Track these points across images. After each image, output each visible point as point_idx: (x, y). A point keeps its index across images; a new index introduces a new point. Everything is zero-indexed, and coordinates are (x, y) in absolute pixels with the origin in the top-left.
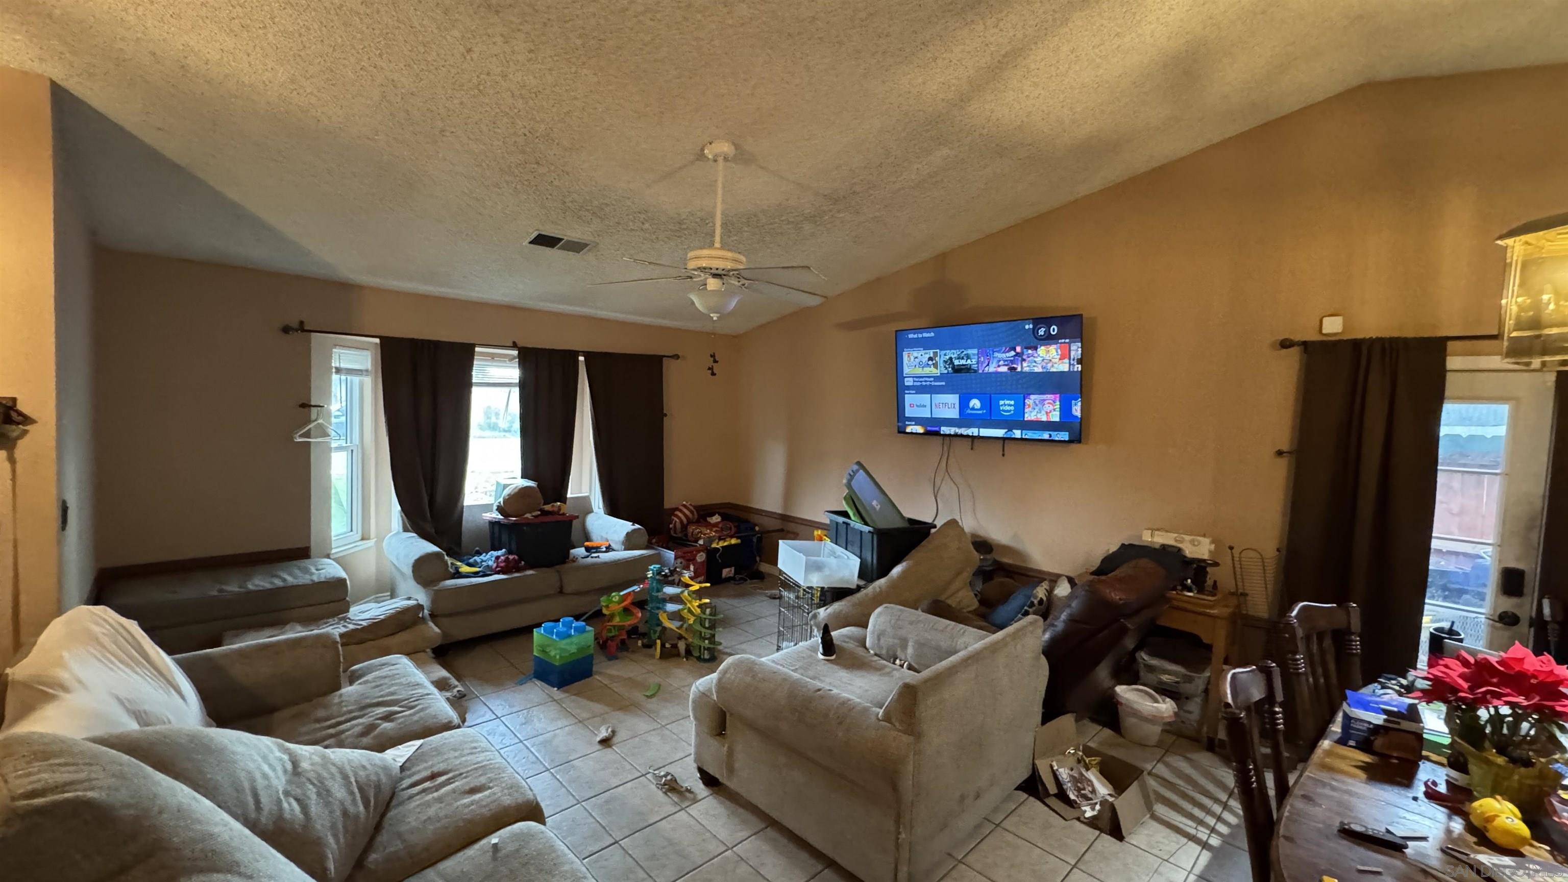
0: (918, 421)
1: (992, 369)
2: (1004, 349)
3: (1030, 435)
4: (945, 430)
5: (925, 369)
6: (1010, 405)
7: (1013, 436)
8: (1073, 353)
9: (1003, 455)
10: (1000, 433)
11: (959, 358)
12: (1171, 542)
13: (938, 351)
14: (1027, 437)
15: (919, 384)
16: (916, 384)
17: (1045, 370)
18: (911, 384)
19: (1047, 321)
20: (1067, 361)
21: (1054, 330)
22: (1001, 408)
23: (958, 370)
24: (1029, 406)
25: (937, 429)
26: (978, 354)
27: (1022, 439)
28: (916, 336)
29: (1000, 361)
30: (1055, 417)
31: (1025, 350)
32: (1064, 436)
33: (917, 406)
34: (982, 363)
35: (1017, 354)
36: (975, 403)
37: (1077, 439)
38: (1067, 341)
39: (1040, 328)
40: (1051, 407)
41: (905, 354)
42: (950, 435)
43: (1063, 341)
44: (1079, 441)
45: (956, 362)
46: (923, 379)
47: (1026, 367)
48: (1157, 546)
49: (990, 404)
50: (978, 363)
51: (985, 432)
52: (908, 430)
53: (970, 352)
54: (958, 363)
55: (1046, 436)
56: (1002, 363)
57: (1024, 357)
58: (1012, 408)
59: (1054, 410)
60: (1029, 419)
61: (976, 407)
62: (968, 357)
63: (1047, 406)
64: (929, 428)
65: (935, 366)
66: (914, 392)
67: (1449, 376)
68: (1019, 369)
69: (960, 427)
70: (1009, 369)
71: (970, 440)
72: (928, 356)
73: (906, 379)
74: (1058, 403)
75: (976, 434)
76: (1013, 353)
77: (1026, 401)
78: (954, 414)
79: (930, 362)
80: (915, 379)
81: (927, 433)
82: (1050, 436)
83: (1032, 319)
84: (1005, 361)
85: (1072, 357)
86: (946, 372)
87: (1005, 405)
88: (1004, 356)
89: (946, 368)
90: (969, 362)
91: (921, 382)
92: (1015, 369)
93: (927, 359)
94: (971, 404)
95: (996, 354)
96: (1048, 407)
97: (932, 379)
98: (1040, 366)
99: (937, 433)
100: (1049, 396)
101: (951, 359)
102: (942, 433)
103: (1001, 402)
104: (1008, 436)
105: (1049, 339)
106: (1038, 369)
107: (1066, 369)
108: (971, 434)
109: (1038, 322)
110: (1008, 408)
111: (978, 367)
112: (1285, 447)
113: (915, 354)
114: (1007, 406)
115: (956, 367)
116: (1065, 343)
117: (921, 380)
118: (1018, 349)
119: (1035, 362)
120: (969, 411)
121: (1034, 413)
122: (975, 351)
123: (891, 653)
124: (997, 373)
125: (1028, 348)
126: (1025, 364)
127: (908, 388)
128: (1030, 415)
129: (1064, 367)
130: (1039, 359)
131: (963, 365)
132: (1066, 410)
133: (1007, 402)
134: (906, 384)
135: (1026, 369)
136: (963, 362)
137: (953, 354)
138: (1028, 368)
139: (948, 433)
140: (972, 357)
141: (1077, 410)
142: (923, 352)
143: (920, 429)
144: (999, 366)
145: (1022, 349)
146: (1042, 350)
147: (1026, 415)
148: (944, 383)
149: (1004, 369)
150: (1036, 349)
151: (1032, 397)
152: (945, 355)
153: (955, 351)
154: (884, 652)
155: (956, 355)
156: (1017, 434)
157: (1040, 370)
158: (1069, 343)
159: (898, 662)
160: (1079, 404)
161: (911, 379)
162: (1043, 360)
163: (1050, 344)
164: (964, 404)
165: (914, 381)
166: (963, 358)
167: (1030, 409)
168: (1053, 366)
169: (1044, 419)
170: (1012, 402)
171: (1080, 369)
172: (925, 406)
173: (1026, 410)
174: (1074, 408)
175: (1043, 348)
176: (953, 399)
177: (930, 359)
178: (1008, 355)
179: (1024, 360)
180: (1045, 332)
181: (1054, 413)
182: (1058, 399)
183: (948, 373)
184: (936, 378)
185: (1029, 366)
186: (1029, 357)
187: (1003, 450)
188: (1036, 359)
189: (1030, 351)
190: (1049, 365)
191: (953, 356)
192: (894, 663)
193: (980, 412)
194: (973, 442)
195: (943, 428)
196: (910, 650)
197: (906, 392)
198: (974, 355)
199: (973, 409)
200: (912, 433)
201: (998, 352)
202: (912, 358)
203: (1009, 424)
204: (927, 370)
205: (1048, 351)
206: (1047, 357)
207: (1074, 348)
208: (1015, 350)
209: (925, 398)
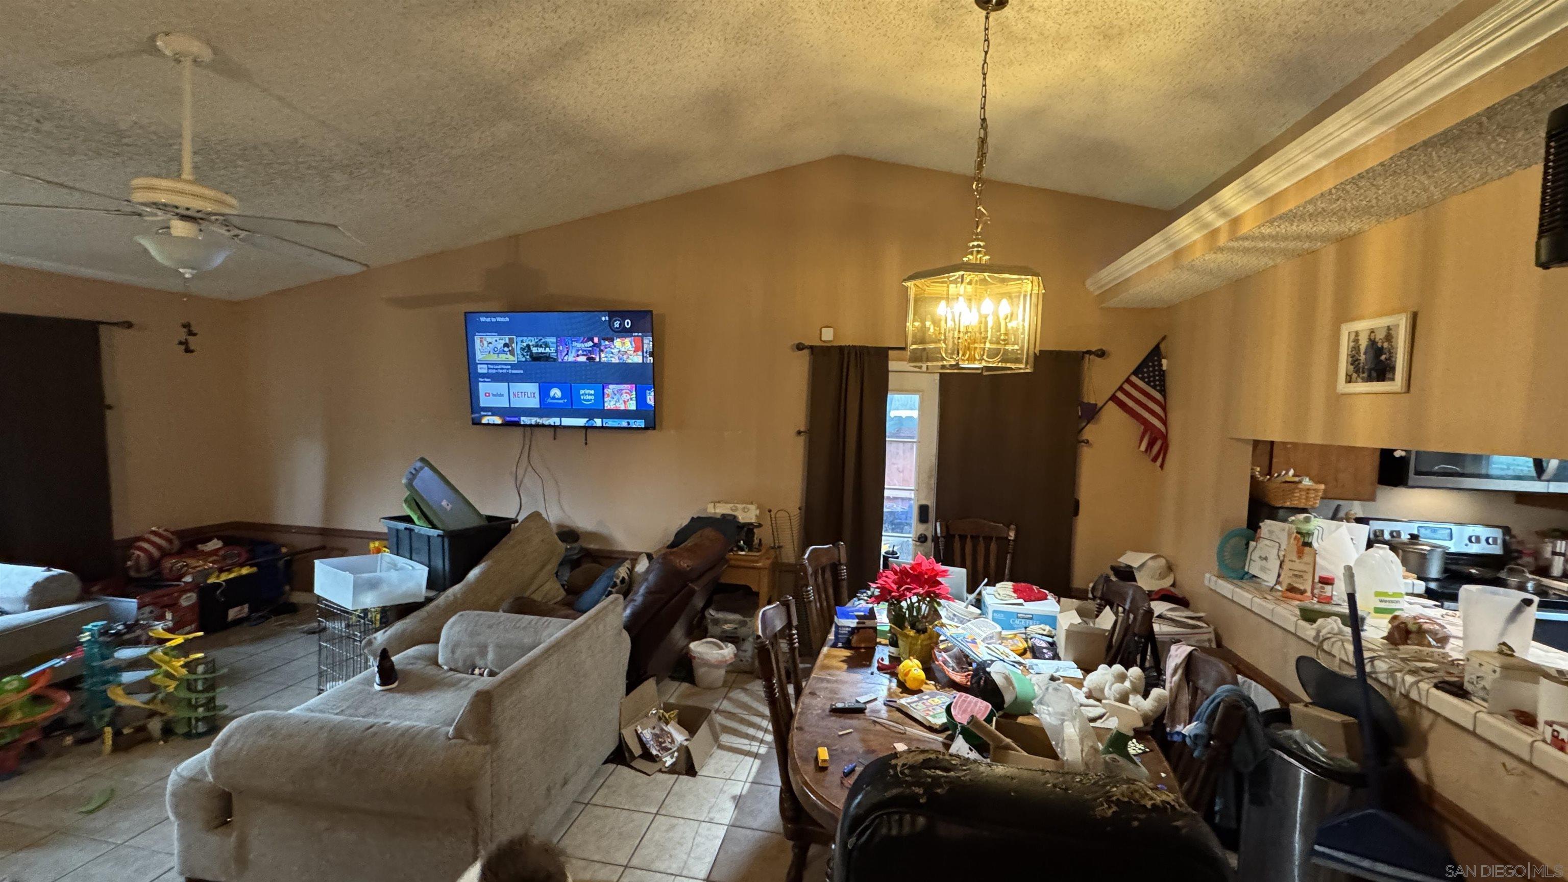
0: (494, 411)
1: (571, 358)
2: (582, 339)
3: (611, 423)
4: (525, 420)
5: (501, 356)
6: (591, 395)
7: (595, 425)
8: (645, 346)
9: (586, 444)
10: (581, 422)
11: (537, 346)
12: (729, 512)
13: (514, 337)
14: (607, 425)
15: (494, 371)
16: (490, 371)
17: (621, 361)
18: (485, 371)
19: (622, 315)
20: (640, 353)
21: (628, 323)
22: (582, 397)
23: (536, 358)
24: (608, 395)
25: (516, 419)
26: (557, 342)
27: (602, 427)
28: (488, 320)
29: (578, 351)
30: (632, 406)
31: (602, 341)
32: (640, 423)
33: (494, 395)
34: (561, 352)
35: (595, 345)
36: (556, 392)
37: (651, 426)
38: (640, 334)
39: (615, 321)
40: (629, 397)
41: (477, 339)
42: (531, 426)
43: (636, 334)
44: (654, 428)
45: (534, 350)
46: (500, 367)
47: (604, 358)
48: (719, 516)
49: (569, 393)
50: (557, 351)
51: (567, 422)
52: (484, 421)
53: (548, 340)
54: (536, 351)
55: (624, 423)
56: (580, 352)
57: (602, 348)
58: (593, 397)
59: (631, 399)
60: (609, 407)
61: (557, 397)
62: (547, 345)
63: (624, 395)
64: (508, 419)
65: (512, 352)
66: (489, 380)
68: (597, 360)
69: (541, 417)
70: (587, 359)
71: (552, 429)
72: (503, 342)
73: (479, 366)
74: (634, 393)
75: (558, 423)
76: (591, 344)
77: (605, 390)
78: (534, 403)
79: (506, 349)
80: (490, 366)
81: (506, 424)
82: (629, 424)
83: (608, 311)
84: (583, 351)
85: (645, 350)
86: (524, 359)
87: (586, 394)
88: (582, 345)
89: (524, 356)
90: (547, 350)
91: (497, 369)
92: (593, 359)
93: (502, 345)
94: (552, 394)
95: (575, 344)
96: (625, 397)
97: (509, 367)
98: (617, 357)
99: (517, 424)
100: (626, 386)
101: (528, 346)
102: (522, 423)
103: (582, 392)
104: (590, 425)
105: (624, 332)
106: (615, 360)
107: (641, 361)
108: (553, 424)
109: (613, 314)
110: (589, 397)
111: (557, 356)
112: (802, 428)
113: (489, 339)
114: (587, 395)
115: (534, 355)
116: (638, 336)
117: (497, 367)
118: (596, 340)
119: (612, 353)
120: (550, 401)
121: (613, 402)
122: (553, 340)
123: (468, 663)
124: (575, 362)
125: (604, 339)
126: (603, 355)
127: (484, 375)
128: (610, 404)
129: (637, 359)
130: (615, 351)
131: (541, 353)
132: (641, 399)
133: (587, 392)
134: (480, 371)
135: (604, 360)
136: (541, 350)
137: (531, 341)
138: (606, 359)
139: (528, 422)
140: (551, 345)
141: (650, 399)
142: (497, 338)
143: (497, 420)
144: (578, 356)
145: (599, 340)
146: (618, 342)
147: (606, 404)
148: (522, 372)
149: (583, 359)
150: (612, 340)
151: (611, 386)
152: (522, 342)
153: (533, 339)
154: (460, 664)
155: (533, 343)
156: (598, 422)
157: (617, 361)
158: (642, 337)
159: (477, 671)
160: (653, 393)
161: (485, 366)
162: (619, 351)
163: (626, 337)
164: (544, 393)
165: (488, 369)
166: (541, 346)
167: (609, 398)
168: (628, 358)
169: (622, 408)
170: (592, 392)
171: (652, 361)
172: (502, 395)
173: (606, 400)
174: (648, 397)
175: (618, 340)
176: (532, 388)
177: (506, 345)
178: (586, 345)
179: (601, 351)
180: (620, 324)
181: (631, 402)
182: (634, 389)
183: (526, 361)
184: (513, 366)
185: (606, 357)
186: (606, 348)
187: (586, 440)
188: (613, 351)
189: (607, 343)
190: (625, 357)
191: (531, 344)
192: (472, 674)
193: (561, 402)
194: (555, 432)
195: (522, 418)
196: (490, 656)
197: (480, 379)
198: (552, 343)
199: (554, 398)
200: (488, 424)
201: (577, 341)
202: (485, 343)
203: (590, 413)
204: (503, 357)
205: (623, 344)
206: (623, 349)
207: (646, 341)
208: (593, 341)
209: (502, 387)
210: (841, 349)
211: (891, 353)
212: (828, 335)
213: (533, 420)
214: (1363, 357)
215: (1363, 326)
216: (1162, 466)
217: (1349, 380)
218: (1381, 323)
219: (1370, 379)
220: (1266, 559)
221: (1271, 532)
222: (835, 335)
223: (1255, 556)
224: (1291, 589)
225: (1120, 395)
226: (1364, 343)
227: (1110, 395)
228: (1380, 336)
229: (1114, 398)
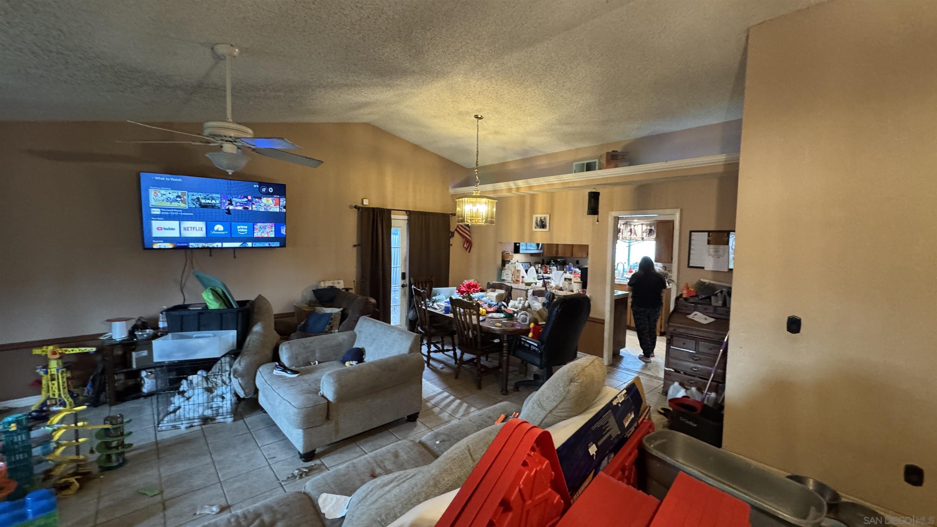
0: (165, 240)
2: (240, 196)
3: (258, 245)
4: (192, 245)
5: (173, 203)
8: (281, 203)
9: (235, 257)
11: (205, 199)
12: (331, 285)
13: (186, 192)
14: (256, 246)
15: (167, 213)
16: (163, 213)
17: (266, 211)
18: (159, 213)
19: (268, 185)
20: (278, 206)
21: (271, 190)
22: (239, 230)
23: (204, 206)
24: (257, 229)
25: (186, 244)
26: (221, 197)
27: (252, 247)
30: (272, 235)
31: (254, 199)
32: (277, 244)
33: (165, 229)
34: (224, 203)
35: (249, 200)
36: (219, 227)
37: (283, 245)
38: (278, 196)
39: (263, 188)
40: (270, 230)
41: (153, 192)
42: (198, 248)
43: (276, 196)
44: (285, 247)
45: (203, 201)
46: (172, 210)
48: (326, 287)
49: (230, 229)
50: (220, 203)
51: (226, 245)
52: (155, 246)
53: (214, 195)
54: (204, 202)
55: (267, 245)
56: (238, 204)
57: (254, 202)
58: (246, 230)
59: (272, 231)
60: (257, 236)
61: (220, 230)
62: (213, 199)
63: (267, 229)
64: (178, 244)
65: (183, 202)
66: (162, 219)
67: (392, 220)
68: (250, 209)
69: (207, 242)
70: (243, 208)
71: (208, 250)
72: (176, 194)
74: (274, 228)
75: (219, 246)
76: (246, 200)
77: (255, 226)
78: (202, 234)
79: (178, 199)
80: (162, 210)
81: (176, 248)
82: (269, 244)
83: (259, 182)
84: (240, 203)
85: (281, 205)
86: (194, 206)
87: (241, 229)
88: (240, 200)
89: (194, 204)
90: (213, 201)
91: (169, 212)
92: (247, 208)
93: (175, 197)
94: (216, 228)
96: (268, 230)
97: (181, 211)
98: (263, 209)
99: (187, 248)
100: (268, 224)
102: (191, 247)
103: (238, 227)
104: (244, 246)
105: (268, 194)
107: (278, 211)
108: (216, 247)
109: (261, 184)
110: (244, 230)
111: (221, 205)
112: (356, 244)
113: (163, 192)
114: (242, 229)
115: (203, 204)
116: (277, 197)
117: (169, 210)
118: (250, 198)
119: (260, 206)
120: (214, 233)
121: (259, 234)
122: (219, 196)
125: (255, 198)
126: (254, 206)
127: (156, 216)
128: (257, 234)
129: (276, 209)
130: (262, 204)
131: (208, 203)
132: (278, 231)
133: (242, 227)
135: (254, 209)
136: (208, 201)
137: (201, 196)
138: (256, 209)
139: (196, 247)
140: (216, 198)
141: (283, 231)
142: (173, 192)
143: (169, 246)
145: (252, 198)
146: (264, 200)
147: (255, 234)
148: (192, 214)
149: (240, 208)
150: (260, 198)
151: (259, 224)
152: (193, 195)
153: (202, 194)
156: (250, 244)
157: (264, 210)
158: (279, 198)
160: (285, 228)
161: (159, 210)
162: (265, 205)
163: (269, 197)
164: (209, 228)
165: (161, 211)
166: (208, 199)
167: (257, 231)
168: (270, 209)
169: (266, 236)
170: (246, 227)
171: (285, 211)
172: (174, 229)
173: (255, 232)
175: (265, 198)
176: (201, 225)
177: (178, 196)
178: (243, 200)
179: (254, 204)
180: (266, 190)
181: (271, 233)
182: (274, 226)
183: (196, 207)
184: (184, 210)
185: (256, 208)
186: (256, 203)
187: (235, 255)
188: (261, 204)
189: (257, 200)
190: (268, 208)
191: (199, 197)
193: (224, 233)
195: (191, 244)
197: (153, 218)
198: (217, 197)
199: (217, 231)
200: (160, 249)
201: (236, 198)
202: (159, 195)
203: (244, 239)
204: (175, 205)
205: (268, 201)
206: (267, 204)
207: (282, 200)
208: (247, 198)
209: (175, 224)
210: (373, 209)
211: (392, 211)
212: (366, 202)
213: (200, 245)
214: (539, 223)
215: (539, 216)
216: (469, 252)
217: (535, 228)
218: (543, 216)
219: (540, 228)
220: (508, 274)
221: (508, 267)
222: (369, 203)
223: (504, 274)
224: (517, 281)
225: (458, 229)
226: (539, 220)
227: (455, 229)
228: (543, 219)
229: (456, 230)
